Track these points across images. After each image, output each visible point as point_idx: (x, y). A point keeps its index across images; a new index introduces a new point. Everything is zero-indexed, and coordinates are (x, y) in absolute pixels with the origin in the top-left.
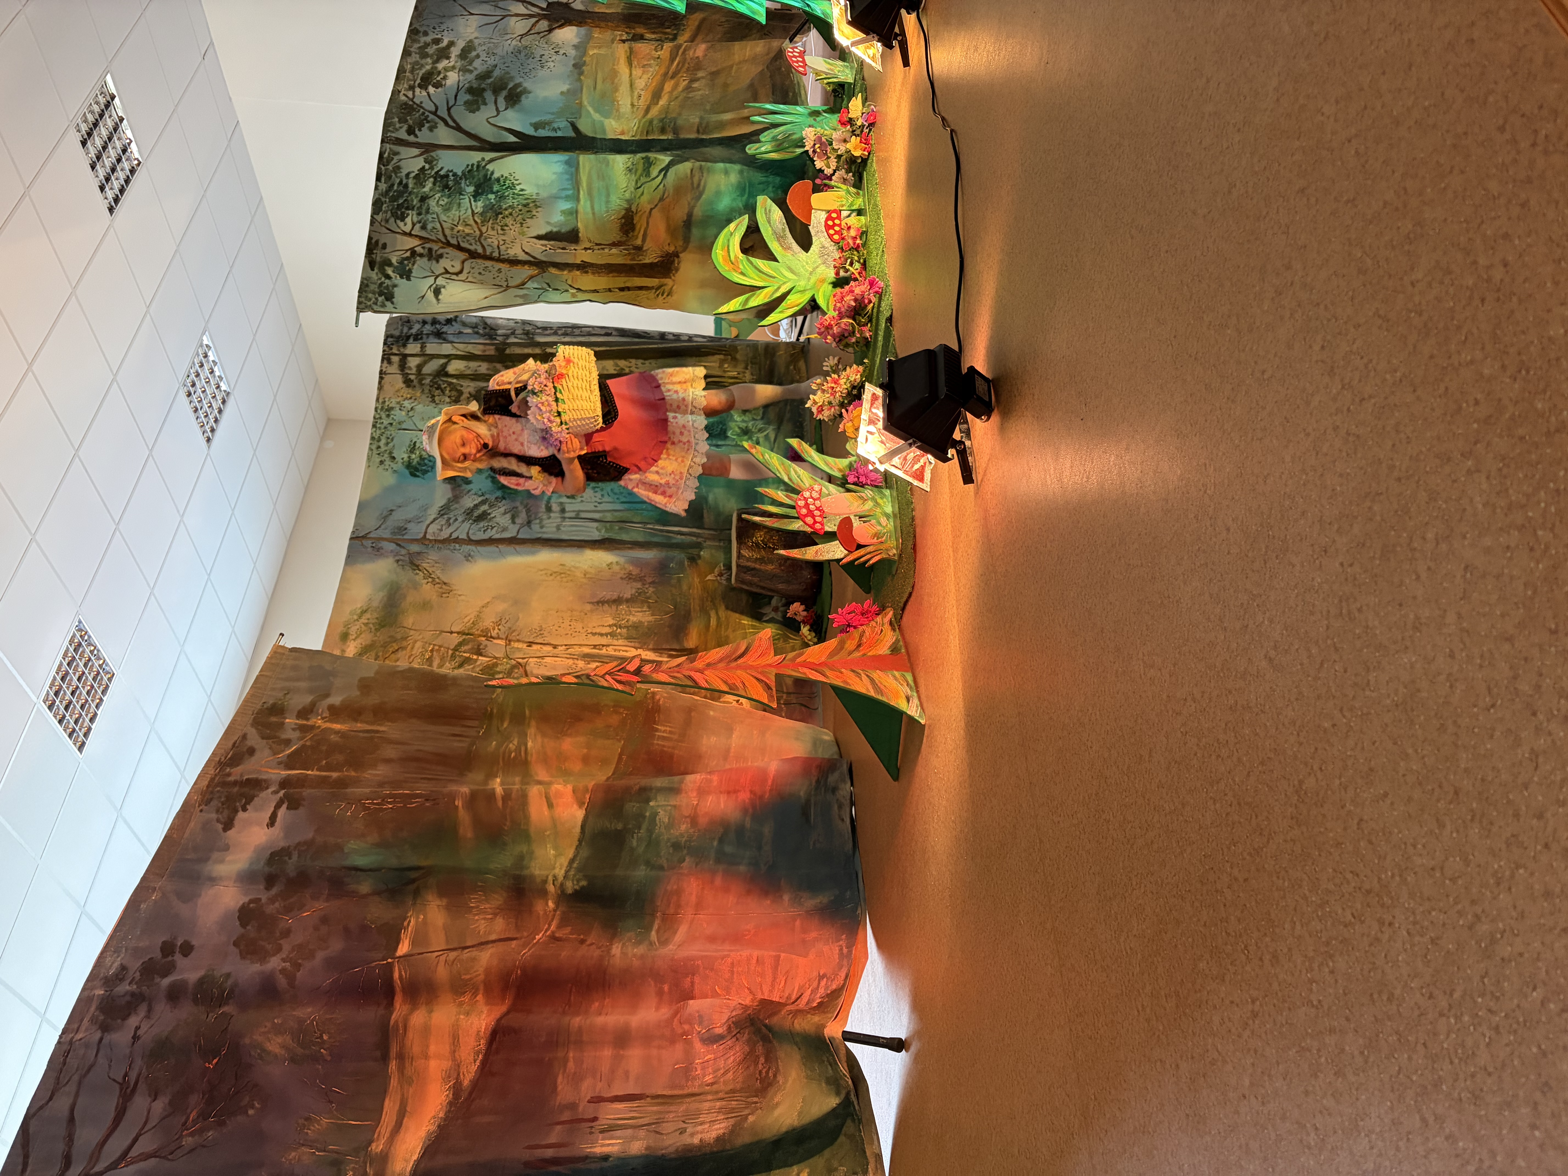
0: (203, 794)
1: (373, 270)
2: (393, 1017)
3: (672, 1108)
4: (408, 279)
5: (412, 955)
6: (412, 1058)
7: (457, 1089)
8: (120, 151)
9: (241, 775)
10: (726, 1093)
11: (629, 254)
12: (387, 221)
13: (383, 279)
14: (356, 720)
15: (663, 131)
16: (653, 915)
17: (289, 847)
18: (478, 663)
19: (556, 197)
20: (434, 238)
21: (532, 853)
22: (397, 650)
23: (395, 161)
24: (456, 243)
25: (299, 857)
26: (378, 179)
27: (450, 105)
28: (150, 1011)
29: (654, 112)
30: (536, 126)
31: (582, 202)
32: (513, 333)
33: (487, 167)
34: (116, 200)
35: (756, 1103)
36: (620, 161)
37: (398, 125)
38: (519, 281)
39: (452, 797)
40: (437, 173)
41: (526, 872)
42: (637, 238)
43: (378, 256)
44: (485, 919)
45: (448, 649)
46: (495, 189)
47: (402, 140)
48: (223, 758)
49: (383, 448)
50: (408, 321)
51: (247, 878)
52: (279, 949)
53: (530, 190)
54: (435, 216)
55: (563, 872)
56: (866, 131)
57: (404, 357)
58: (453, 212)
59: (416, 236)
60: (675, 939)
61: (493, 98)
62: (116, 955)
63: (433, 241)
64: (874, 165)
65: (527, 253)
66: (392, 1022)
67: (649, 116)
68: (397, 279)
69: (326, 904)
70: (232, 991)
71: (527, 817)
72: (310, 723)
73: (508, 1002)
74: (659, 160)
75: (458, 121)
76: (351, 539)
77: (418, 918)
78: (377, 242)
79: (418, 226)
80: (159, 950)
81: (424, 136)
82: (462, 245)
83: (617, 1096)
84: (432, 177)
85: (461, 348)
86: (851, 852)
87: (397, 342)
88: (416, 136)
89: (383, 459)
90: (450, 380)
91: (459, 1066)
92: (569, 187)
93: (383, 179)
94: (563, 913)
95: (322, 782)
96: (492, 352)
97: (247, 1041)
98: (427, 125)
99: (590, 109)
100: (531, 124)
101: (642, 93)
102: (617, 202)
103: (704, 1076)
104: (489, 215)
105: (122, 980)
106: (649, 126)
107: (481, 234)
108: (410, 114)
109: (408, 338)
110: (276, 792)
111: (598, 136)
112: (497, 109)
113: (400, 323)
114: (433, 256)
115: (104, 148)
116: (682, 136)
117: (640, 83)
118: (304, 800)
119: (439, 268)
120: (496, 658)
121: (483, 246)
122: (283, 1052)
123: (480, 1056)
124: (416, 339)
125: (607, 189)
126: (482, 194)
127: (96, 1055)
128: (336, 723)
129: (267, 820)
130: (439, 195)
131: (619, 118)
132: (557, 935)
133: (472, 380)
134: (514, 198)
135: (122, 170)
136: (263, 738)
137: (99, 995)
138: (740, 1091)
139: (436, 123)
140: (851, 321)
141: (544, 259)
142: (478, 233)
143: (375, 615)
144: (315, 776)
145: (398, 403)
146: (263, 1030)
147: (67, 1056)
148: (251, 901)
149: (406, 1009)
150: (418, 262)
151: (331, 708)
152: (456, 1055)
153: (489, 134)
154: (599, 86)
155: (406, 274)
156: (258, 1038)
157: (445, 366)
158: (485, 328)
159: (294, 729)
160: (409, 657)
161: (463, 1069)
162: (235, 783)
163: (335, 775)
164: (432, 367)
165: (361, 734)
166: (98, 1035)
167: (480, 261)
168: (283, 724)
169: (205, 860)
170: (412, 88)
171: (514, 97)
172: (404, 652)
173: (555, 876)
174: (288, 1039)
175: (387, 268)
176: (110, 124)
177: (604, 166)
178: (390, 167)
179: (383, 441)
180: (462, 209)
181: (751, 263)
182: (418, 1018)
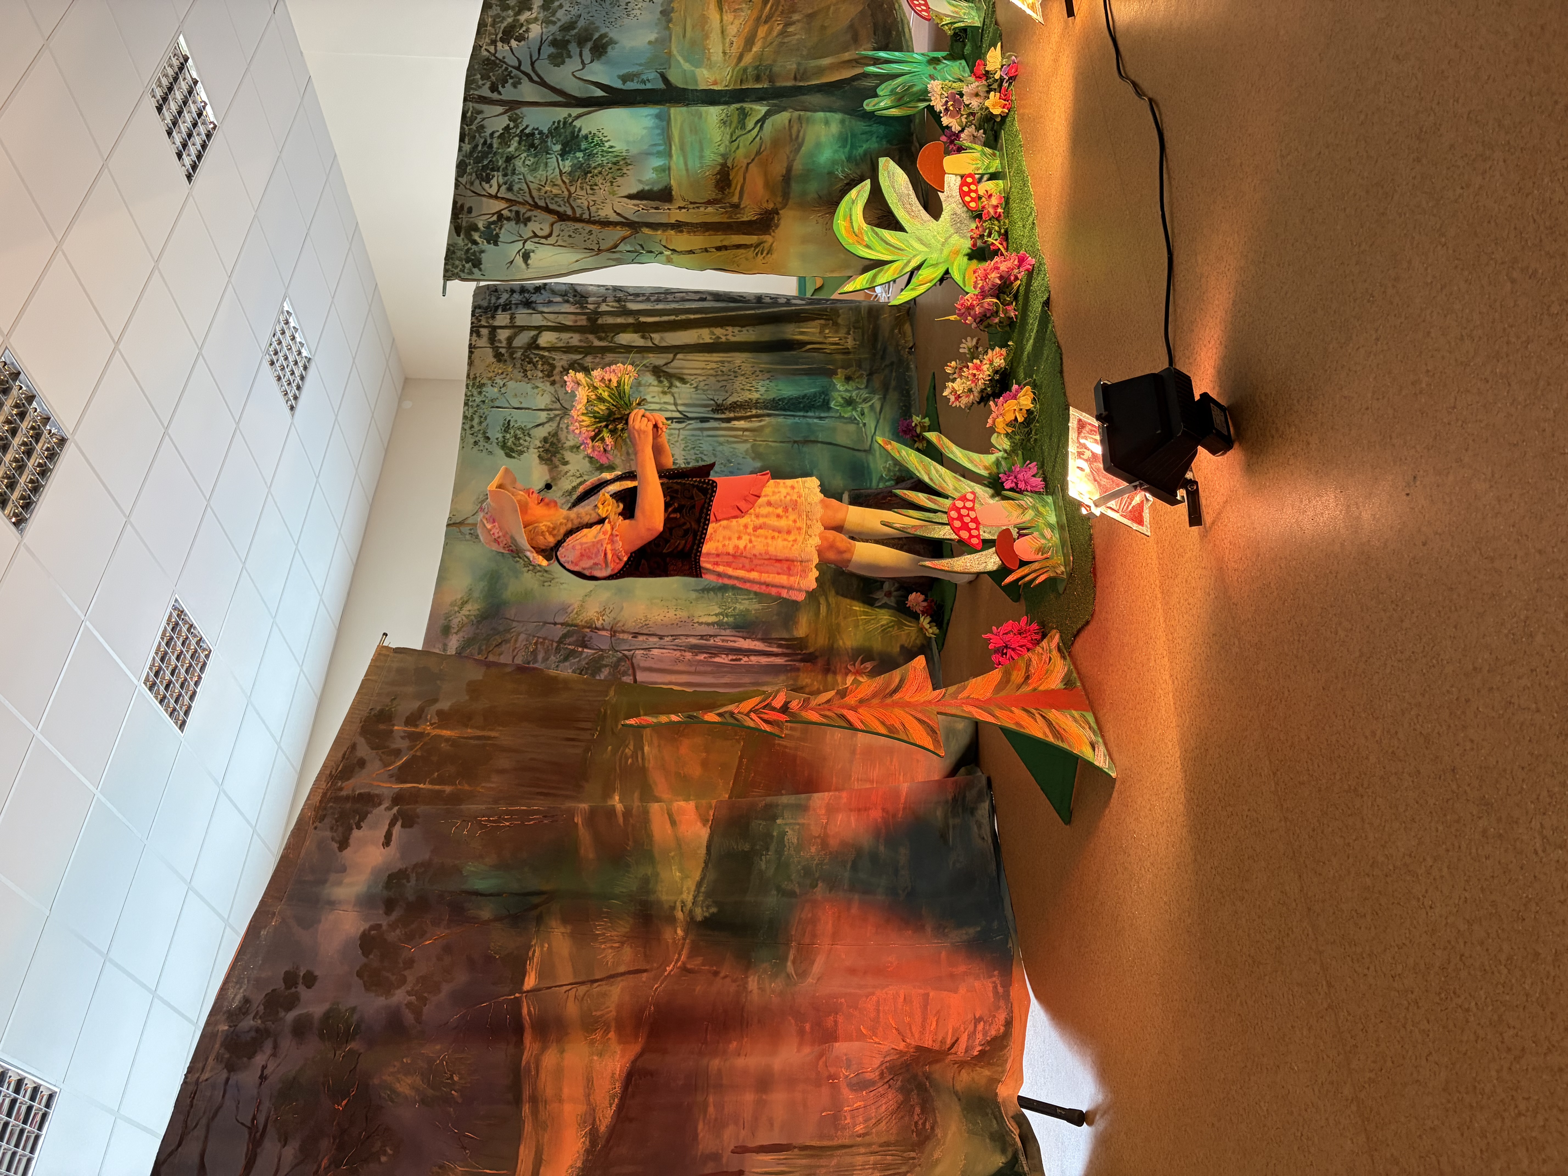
0: (317, 809)
1: (459, 235)
2: (524, 1058)
3: (823, 1162)
4: (496, 244)
5: (540, 990)
6: (546, 1101)
7: (593, 1135)
8: (195, 115)
9: (353, 790)
10: (880, 1146)
11: (726, 212)
12: (472, 183)
13: (470, 245)
14: (466, 726)
15: (758, 79)
16: (787, 944)
17: (406, 869)
18: (584, 656)
19: (648, 154)
20: (521, 200)
21: (657, 875)
22: (500, 644)
23: (478, 120)
24: (544, 205)
25: (417, 880)
26: (462, 139)
27: (534, 59)
28: (276, 1047)
29: (748, 59)
30: (625, 78)
31: (674, 157)
32: (604, 301)
33: (574, 123)
34: (194, 167)
35: (914, 1158)
36: (713, 114)
37: (480, 82)
38: (610, 244)
39: (571, 813)
40: (522, 131)
41: (652, 898)
42: (733, 195)
43: (464, 221)
44: (612, 947)
45: (553, 641)
46: (583, 147)
47: (485, 98)
48: (334, 771)
49: (476, 428)
50: (496, 291)
51: (366, 902)
52: (403, 981)
53: (620, 146)
54: (521, 177)
55: (691, 897)
56: (1005, 85)
57: (493, 329)
58: (540, 172)
59: (503, 198)
60: (814, 971)
61: (578, 50)
62: (238, 986)
63: (520, 203)
64: (1016, 123)
65: (618, 214)
66: (524, 1063)
67: (742, 64)
68: (484, 245)
69: (447, 931)
70: (358, 1026)
71: (650, 836)
72: (418, 730)
73: (641, 1040)
74: (755, 110)
75: (542, 75)
76: (448, 525)
77: (542, 947)
78: (462, 206)
79: (504, 188)
80: (282, 981)
81: (508, 92)
82: (551, 206)
83: (762, 1146)
84: (517, 135)
85: (553, 320)
86: (995, 873)
87: (485, 313)
88: (500, 93)
89: (477, 439)
90: (541, 353)
91: (594, 1110)
92: (661, 142)
93: (467, 140)
94: (693, 942)
95: (435, 797)
96: (584, 323)
97: (376, 1081)
98: (510, 81)
99: (680, 59)
100: (619, 77)
101: (734, 39)
102: (711, 157)
103: (855, 1126)
104: (577, 174)
105: (246, 1014)
106: (743, 75)
107: (570, 194)
108: (492, 70)
109: (496, 308)
110: (388, 809)
111: (690, 87)
112: (583, 62)
113: (488, 292)
114: (521, 219)
115: (180, 113)
116: (778, 84)
117: (732, 30)
118: (418, 817)
119: (527, 232)
120: (602, 650)
121: (573, 208)
122: (413, 1094)
123: (616, 1100)
124: (504, 310)
125: (701, 143)
126: (569, 152)
127: (223, 1096)
128: (446, 729)
129: (382, 839)
130: (525, 154)
131: (710, 67)
132: (689, 966)
133: (565, 352)
134: (603, 156)
135: (198, 135)
136: (372, 749)
137: (223, 1031)
138: (895, 1144)
139: (520, 79)
140: (995, 300)
141: (637, 220)
142: (566, 193)
143: (476, 606)
144: (429, 790)
145: (490, 379)
146: (392, 1070)
147: (194, 1098)
148: (372, 928)
149: (537, 1046)
150: (505, 226)
151: (440, 713)
152: (591, 1098)
153: (574, 88)
154: (688, 34)
155: (494, 239)
156: (388, 1078)
157: (535, 338)
158: (575, 296)
159: (403, 738)
160: (513, 651)
161: (599, 1115)
162: (347, 798)
163: (448, 789)
164: (523, 339)
165: (472, 742)
166: (225, 1074)
167: (569, 223)
168: (392, 731)
169: (323, 882)
170: (494, 42)
171: (600, 49)
172: (508, 645)
173: (683, 902)
174: (418, 1080)
175: (473, 233)
176: (184, 86)
177: (696, 119)
178: (474, 127)
179: (476, 422)
180: (549, 169)
181: (876, 234)
182: (549, 1059)
